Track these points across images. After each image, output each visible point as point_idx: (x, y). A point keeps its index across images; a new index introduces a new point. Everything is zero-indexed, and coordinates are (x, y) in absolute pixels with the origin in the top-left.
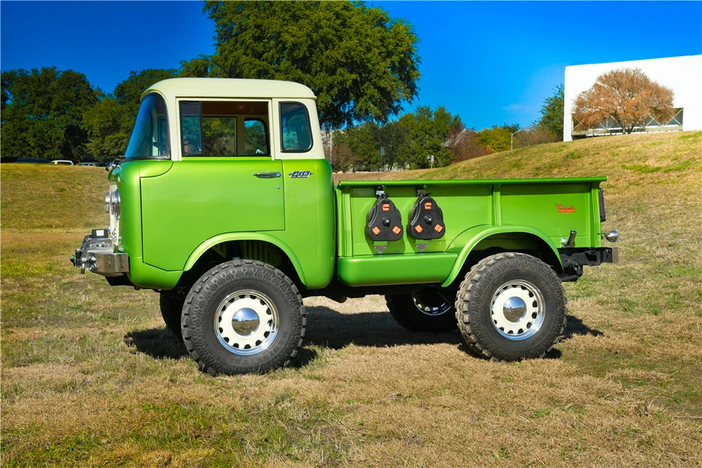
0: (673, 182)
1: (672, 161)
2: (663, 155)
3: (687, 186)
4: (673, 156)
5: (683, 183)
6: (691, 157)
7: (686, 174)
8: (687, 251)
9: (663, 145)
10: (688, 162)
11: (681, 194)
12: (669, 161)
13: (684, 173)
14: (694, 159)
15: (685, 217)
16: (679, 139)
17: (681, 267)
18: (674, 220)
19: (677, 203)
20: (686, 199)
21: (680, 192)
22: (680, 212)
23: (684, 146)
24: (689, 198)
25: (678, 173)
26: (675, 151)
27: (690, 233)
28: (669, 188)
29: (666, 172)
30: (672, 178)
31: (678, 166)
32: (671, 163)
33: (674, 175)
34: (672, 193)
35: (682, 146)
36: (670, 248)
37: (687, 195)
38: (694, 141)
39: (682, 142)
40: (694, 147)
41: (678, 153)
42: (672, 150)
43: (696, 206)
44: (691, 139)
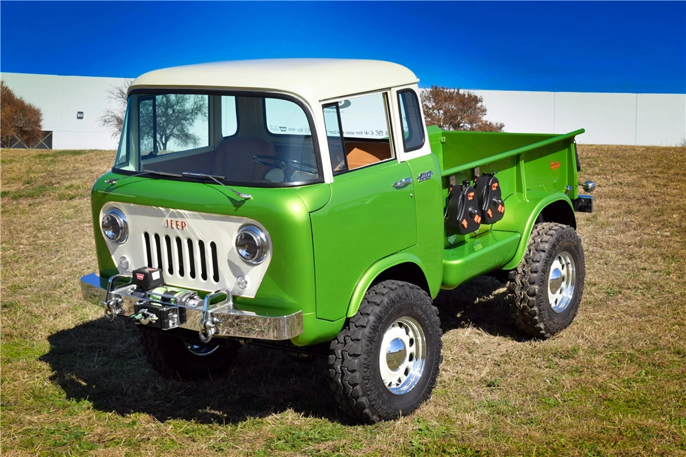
0: (23, 212)
1: (23, 185)
2: (12, 176)
3: (39, 218)
4: (26, 178)
5: (34, 214)
6: (48, 180)
7: (40, 203)
8: (28, 316)
9: (13, 163)
10: (43, 187)
11: (31, 229)
12: (20, 185)
13: (37, 201)
14: (51, 184)
15: (32, 263)
16: (35, 157)
17: (16, 344)
18: (16, 266)
19: (24, 241)
20: (36, 236)
21: (30, 226)
22: (26, 254)
23: (40, 166)
24: (40, 235)
25: (30, 201)
26: (28, 172)
27: (35, 286)
28: (15, 220)
29: (15, 198)
30: (20, 206)
31: (32, 191)
32: (23, 187)
33: (24, 203)
34: (19, 228)
35: (37, 166)
36: (5, 310)
37: (39, 230)
38: (53, 161)
39: (38, 162)
40: (52, 169)
41: (32, 175)
42: (24, 170)
43: (48, 246)
44: (49, 158)
